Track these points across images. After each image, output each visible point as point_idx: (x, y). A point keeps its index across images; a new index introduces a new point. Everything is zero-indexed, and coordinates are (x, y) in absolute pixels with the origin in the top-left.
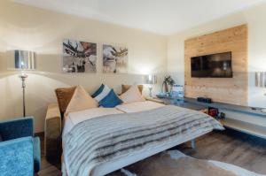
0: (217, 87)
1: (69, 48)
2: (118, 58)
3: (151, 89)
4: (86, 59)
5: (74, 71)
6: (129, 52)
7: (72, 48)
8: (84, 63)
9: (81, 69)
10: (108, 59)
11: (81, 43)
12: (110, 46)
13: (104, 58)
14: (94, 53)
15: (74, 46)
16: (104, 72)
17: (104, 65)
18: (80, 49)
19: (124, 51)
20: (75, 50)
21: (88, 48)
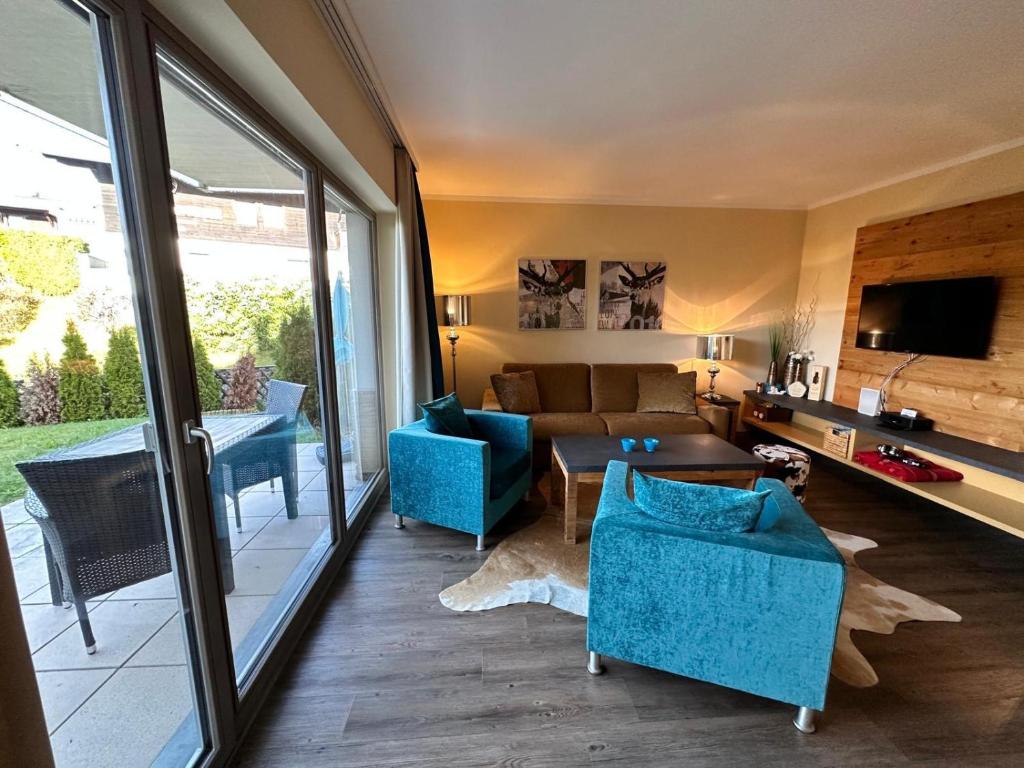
0: (934, 384)
1: (528, 275)
2: (639, 291)
3: (714, 373)
4: (563, 300)
5: (538, 325)
6: (668, 274)
7: (535, 276)
8: (559, 307)
9: (553, 323)
10: (613, 296)
11: (554, 262)
12: (621, 263)
13: (602, 294)
14: (580, 283)
15: (540, 271)
16: (602, 327)
17: (602, 311)
18: (550, 277)
19: (655, 272)
20: (541, 280)
21: (567, 273)
